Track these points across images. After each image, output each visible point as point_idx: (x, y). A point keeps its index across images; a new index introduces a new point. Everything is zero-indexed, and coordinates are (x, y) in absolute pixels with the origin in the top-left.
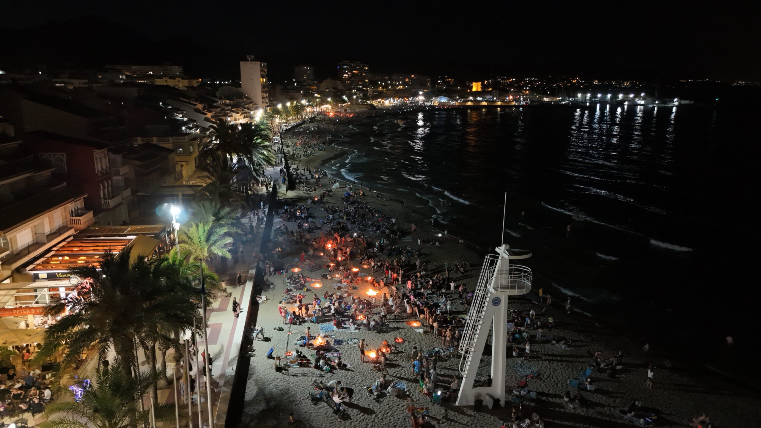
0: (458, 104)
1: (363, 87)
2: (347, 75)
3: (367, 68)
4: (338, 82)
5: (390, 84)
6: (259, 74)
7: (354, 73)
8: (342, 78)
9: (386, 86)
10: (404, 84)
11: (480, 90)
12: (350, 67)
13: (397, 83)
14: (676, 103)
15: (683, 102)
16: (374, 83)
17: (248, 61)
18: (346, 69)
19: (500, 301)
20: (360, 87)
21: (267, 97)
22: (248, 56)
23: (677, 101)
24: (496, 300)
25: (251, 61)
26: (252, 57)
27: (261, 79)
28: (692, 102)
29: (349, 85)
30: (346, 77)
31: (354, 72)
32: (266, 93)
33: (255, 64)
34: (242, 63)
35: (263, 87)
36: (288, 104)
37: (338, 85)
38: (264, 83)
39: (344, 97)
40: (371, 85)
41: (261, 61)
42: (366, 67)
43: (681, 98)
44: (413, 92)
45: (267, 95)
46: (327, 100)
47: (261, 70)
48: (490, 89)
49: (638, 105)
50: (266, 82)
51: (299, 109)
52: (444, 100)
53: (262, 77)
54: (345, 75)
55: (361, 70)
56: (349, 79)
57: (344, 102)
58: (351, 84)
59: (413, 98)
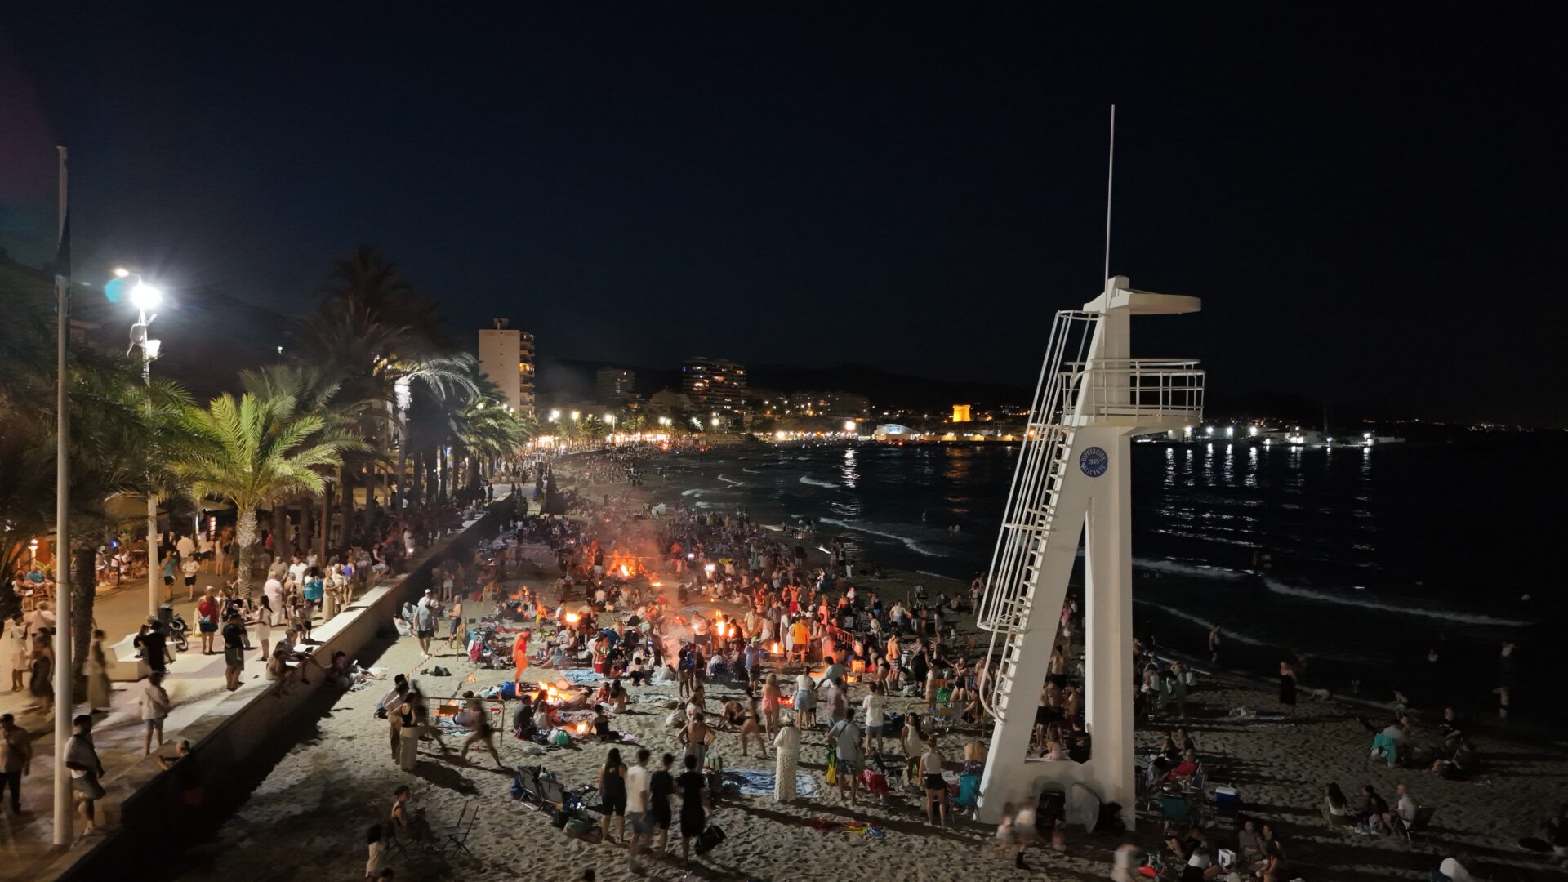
0: (926, 439)
1: (733, 408)
2: (701, 385)
3: (742, 373)
4: (684, 397)
5: (789, 406)
6: (517, 353)
7: (716, 382)
8: (692, 390)
9: (781, 411)
10: (816, 408)
11: (967, 418)
12: (708, 369)
13: (803, 406)
14: (1370, 442)
15: (1383, 440)
16: (757, 405)
17: (496, 328)
18: (698, 373)
19: (1105, 463)
20: (729, 407)
21: (531, 401)
22: (496, 320)
23: (1371, 438)
24: (1092, 457)
25: (502, 328)
26: (505, 321)
27: (521, 365)
28: (1401, 440)
29: (705, 402)
30: (699, 387)
31: (716, 378)
32: (530, 394)
33: (509, 334)
34: (482, 332)
35: (525, 379)
36: (575, 415)
37: (683, 403)
38: (527, 374)
39: (694, 421)
40: (750, 408)
41: (523, 329)
42: (741, 369)
43: (1377, 432)
44: (834, 422)
45: (532, 397)
46: (657, 420)
47: (522, 348)
48: (989, 418)
49: (1291, 445)
50: (530, 372)
51: (597, 429)
52: (896, 430)
53: (524, 360)
54: (697, 385)
55: (730, 375)
56: (705, 391)
57: (693, 429)
58: (709, 402)
59: (835, 432)
